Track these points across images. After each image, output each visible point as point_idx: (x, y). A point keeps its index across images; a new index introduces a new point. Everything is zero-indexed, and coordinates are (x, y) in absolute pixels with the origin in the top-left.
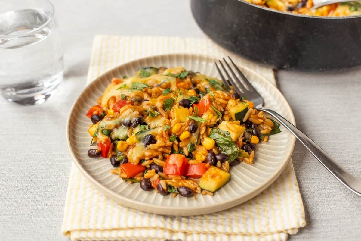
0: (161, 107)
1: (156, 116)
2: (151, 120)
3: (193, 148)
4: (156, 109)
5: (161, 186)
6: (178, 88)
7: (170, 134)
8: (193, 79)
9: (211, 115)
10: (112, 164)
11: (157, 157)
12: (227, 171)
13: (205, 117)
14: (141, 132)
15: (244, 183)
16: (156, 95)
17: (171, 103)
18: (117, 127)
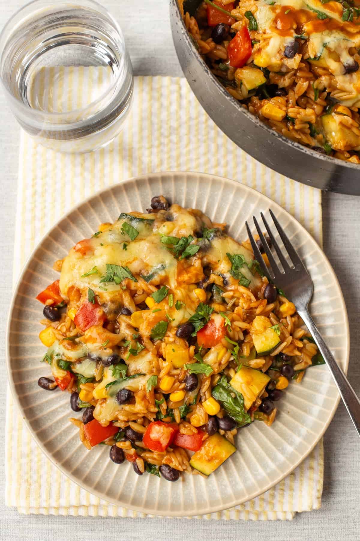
0: (147, 338)
1: (139, 352)
2: (130, 357)
3: (189, 409)
4: (139, 339)
5: (137, 466)
6: (179, 284)
7: (156, 390)
8: (205, 259)
9: (223, 351)
11: (135, 421)
12: (232, 443)
13: (211, 358)
14: (114, 383)
16: (143, 293)
17: (163, 332)
18: (79, 361)
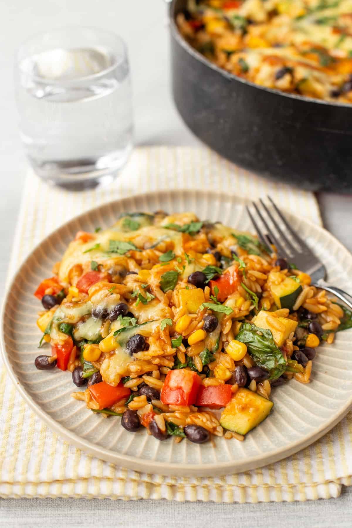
0: (157, 286)
1: (149, 302)
2: (140, 308)
3: (211, 358)
4: (148, 289)
5: (156, 424)
6: (186, 250)
7: (171, 334)
8: (210, 235)
9: (241, 300)
10: (75, 383)
11: (149, 374)
12: (267, 397)
13: (230, 303)
14: (124, 330)
15: (296, 418)
16: (149, 262)
17: (173, 280)
18: (83, 319)
